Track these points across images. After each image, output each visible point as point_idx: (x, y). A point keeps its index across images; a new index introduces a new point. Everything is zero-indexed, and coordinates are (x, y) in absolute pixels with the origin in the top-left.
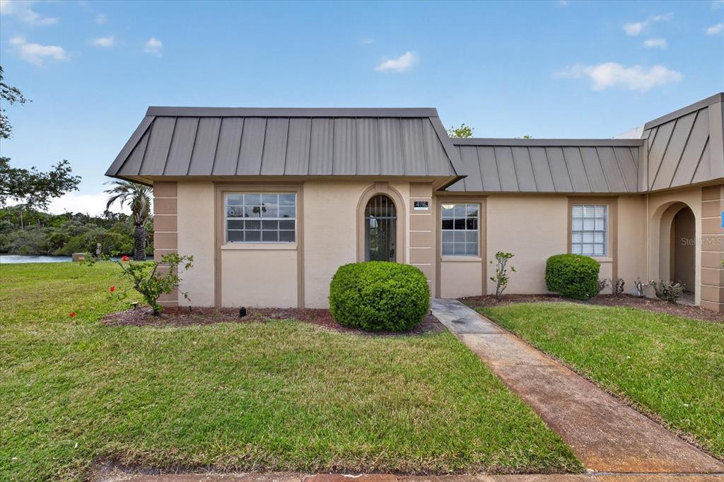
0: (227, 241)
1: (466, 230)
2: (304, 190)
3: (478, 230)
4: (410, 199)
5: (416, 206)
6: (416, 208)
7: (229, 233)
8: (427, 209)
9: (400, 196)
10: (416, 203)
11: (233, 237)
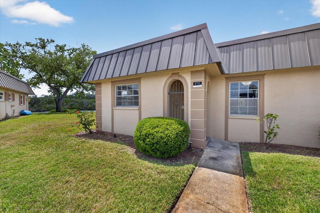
0: (116, 106)
1: (248, 98)
2: (141, 81)
3: (258, 98)
4: (191, 81)
5: (194, 85)
6: (194, 86)
7: (117, 102)
8: (201, 86)
9: (185, 80)
10: (194, 83)
11: (119, 104)
